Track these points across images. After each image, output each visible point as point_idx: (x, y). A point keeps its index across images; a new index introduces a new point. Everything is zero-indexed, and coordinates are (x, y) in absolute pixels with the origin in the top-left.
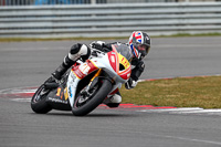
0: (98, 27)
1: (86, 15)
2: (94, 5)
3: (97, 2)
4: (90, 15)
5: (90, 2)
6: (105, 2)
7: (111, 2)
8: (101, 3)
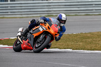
0: (11, 12)
1: (6, 7)
2: (9, 2)
3: (11, 1)
4: (7, 7)
5: (7, 1)
6: (15, 1)
7: (17, 1)
8: (13, 1)
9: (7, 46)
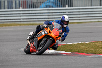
9: (64, 52)
